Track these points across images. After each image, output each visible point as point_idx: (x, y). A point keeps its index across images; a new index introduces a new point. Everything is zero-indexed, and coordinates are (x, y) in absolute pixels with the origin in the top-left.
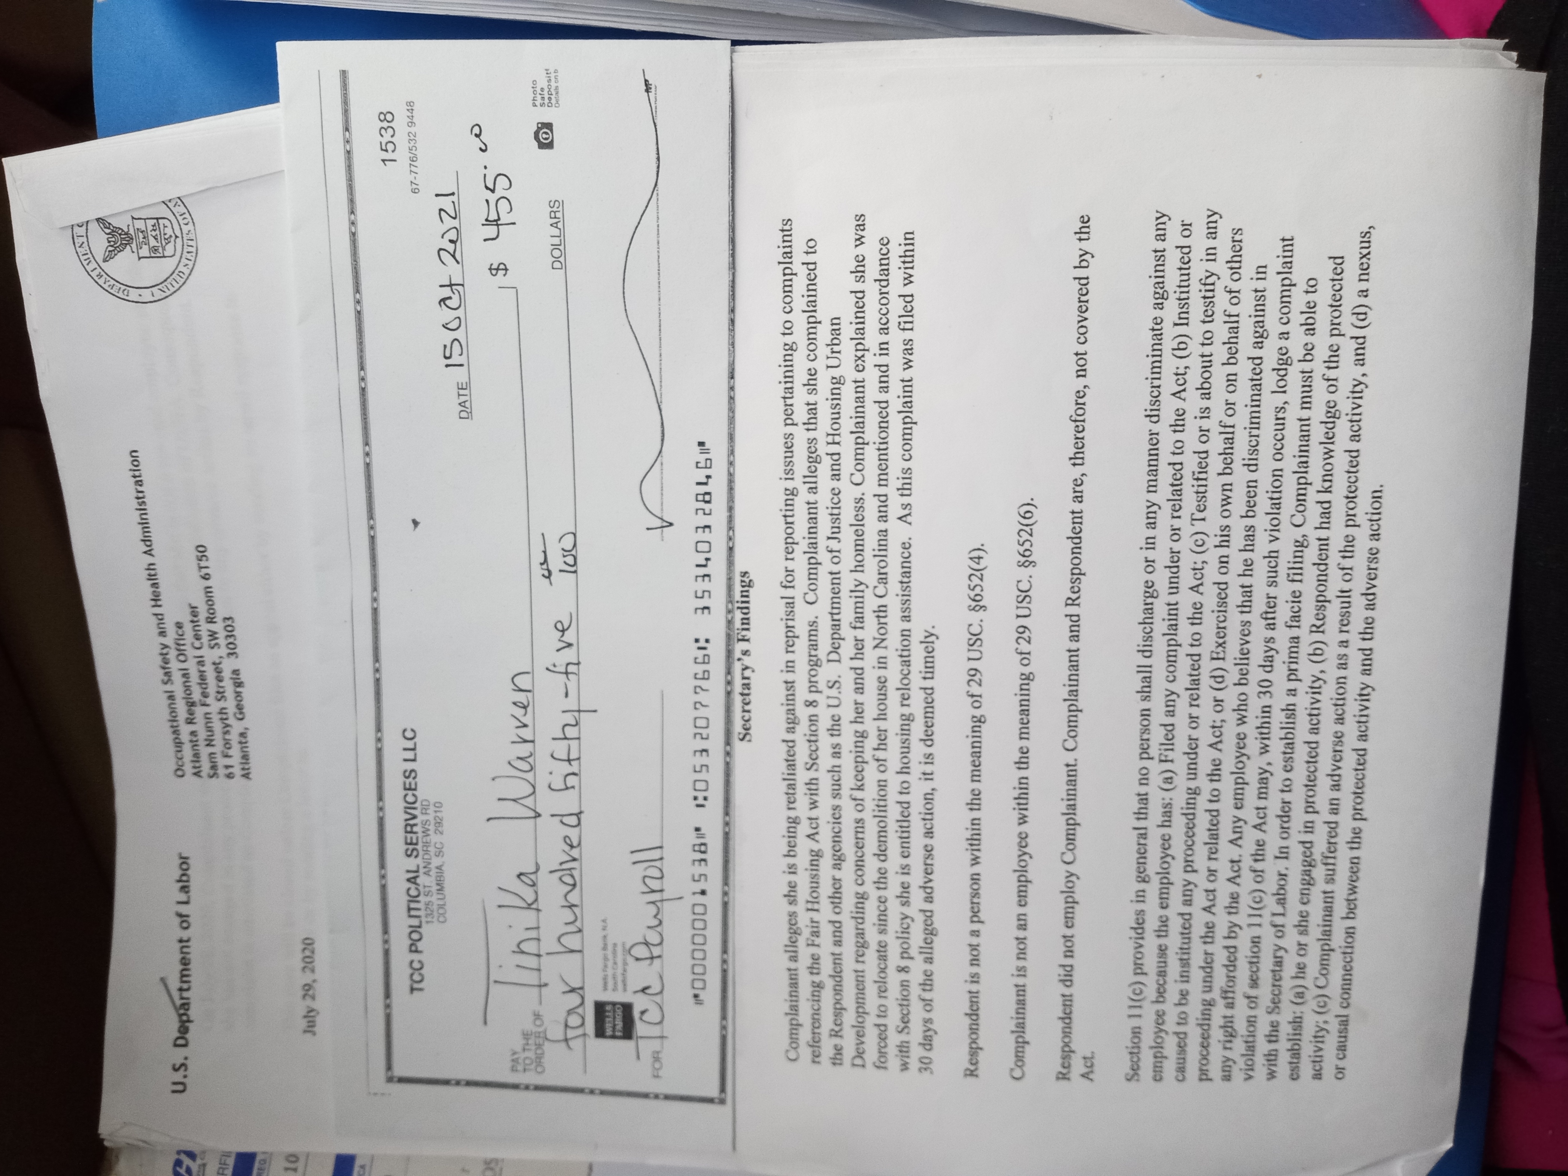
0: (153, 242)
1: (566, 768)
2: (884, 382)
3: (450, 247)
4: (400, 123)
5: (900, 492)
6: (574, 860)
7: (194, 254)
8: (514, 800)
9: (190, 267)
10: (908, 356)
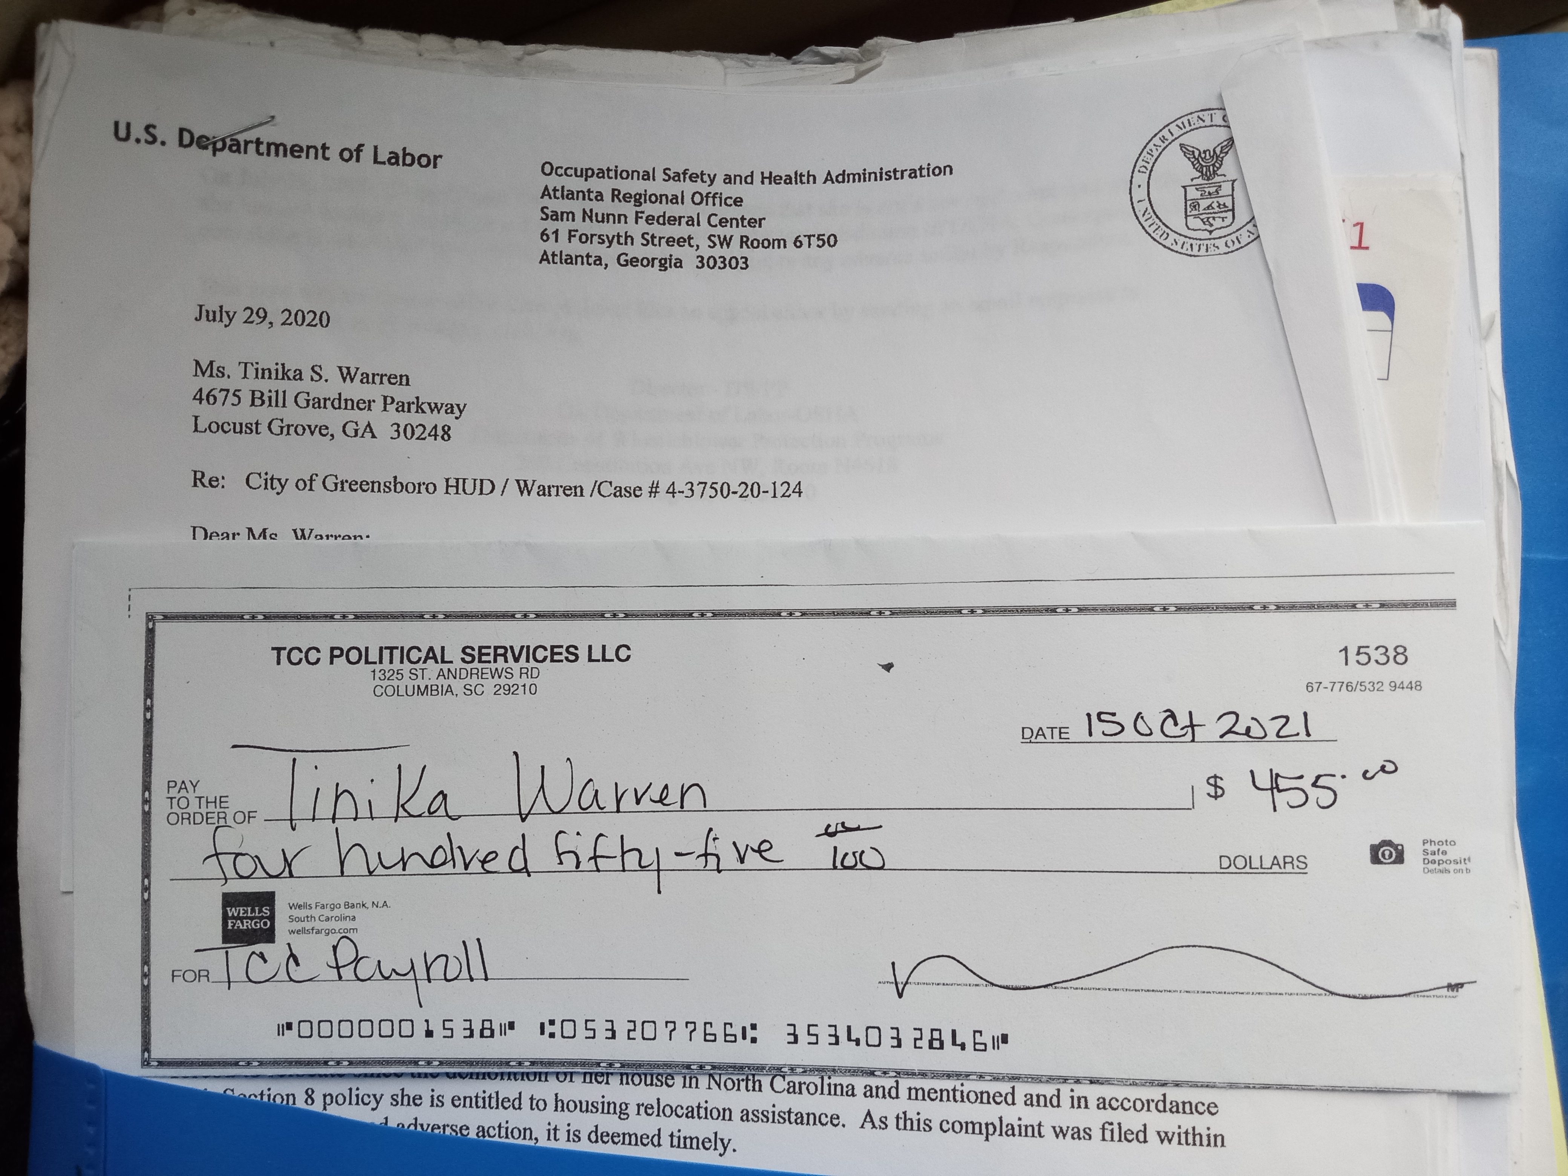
0: (1204, 204)
1: (585, 854)
2: (1038, 1101)
3: (1240, 728)
4: (1392, 672)
5: (901, 1115)
6: (466, 866)
7: (1189, 252)
8: (542, 787)
9: (1174, 247)
10: (1070, 1132)
